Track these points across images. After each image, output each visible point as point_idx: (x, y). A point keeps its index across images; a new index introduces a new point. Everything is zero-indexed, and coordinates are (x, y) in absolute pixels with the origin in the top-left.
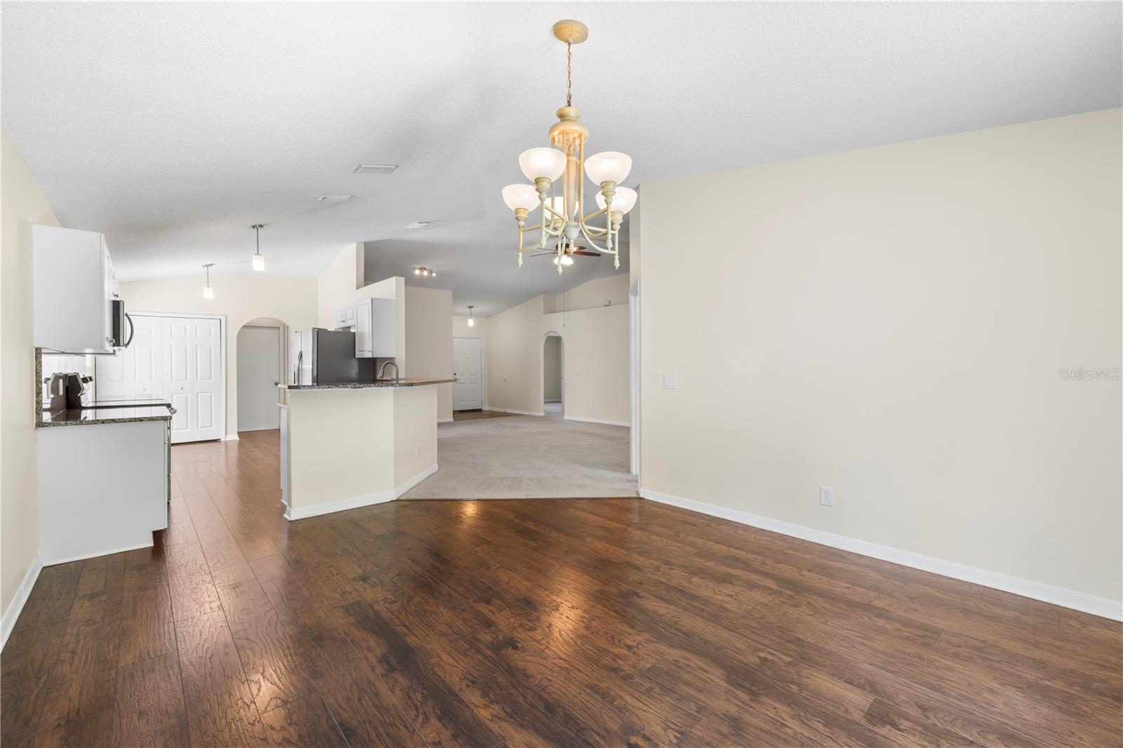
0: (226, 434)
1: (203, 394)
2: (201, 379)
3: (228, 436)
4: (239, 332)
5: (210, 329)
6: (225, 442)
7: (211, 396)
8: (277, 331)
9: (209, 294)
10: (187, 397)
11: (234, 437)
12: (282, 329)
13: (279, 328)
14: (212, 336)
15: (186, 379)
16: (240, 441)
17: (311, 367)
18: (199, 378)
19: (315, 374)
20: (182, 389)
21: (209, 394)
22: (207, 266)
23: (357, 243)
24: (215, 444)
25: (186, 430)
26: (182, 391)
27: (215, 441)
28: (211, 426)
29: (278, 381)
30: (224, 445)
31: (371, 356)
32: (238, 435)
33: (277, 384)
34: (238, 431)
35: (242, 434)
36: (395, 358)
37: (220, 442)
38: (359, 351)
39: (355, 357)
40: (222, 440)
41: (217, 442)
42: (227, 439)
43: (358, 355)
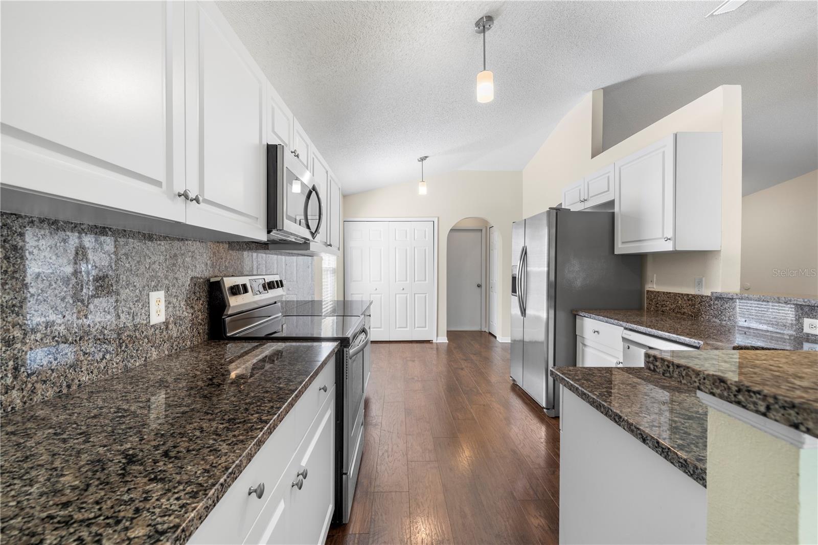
0: (437, 336)
1: (419, 295)
3: (438, 338)
4: (448, 235)
5: (425, 231)
6: (436, 343)
7: (425, 297)
8: (479, 234)
9: (423, 190)
10: (407, 297)
11: (443, 339)
12: (484, 231)
13: (481, 230)
14: (427, 239)
15: (406, 280)
16: (449, 344)
17: (546, 269)
18: (416, 280)
19: (552, 278)
20: (403, 289)
21: (424, 295)
22: (423, 159)
23: (594, 91)
24: (427, 345)
25: (406, 329)
26: (403, 292)
27: (428, 342)
28: (425, 327)
29: (480, 283)
30: (435, 347)
31: (671, 249)
32: (447, 337)
33: (479, 286)
34: (447, 331)
35: (451, 334)
36: (718, 252)
37: (432, 343)
38: (623, 243)
39: (615, 253)
40: (433, 341)
41: (430, 343)
42: (438, 342)
43: (621, 248)
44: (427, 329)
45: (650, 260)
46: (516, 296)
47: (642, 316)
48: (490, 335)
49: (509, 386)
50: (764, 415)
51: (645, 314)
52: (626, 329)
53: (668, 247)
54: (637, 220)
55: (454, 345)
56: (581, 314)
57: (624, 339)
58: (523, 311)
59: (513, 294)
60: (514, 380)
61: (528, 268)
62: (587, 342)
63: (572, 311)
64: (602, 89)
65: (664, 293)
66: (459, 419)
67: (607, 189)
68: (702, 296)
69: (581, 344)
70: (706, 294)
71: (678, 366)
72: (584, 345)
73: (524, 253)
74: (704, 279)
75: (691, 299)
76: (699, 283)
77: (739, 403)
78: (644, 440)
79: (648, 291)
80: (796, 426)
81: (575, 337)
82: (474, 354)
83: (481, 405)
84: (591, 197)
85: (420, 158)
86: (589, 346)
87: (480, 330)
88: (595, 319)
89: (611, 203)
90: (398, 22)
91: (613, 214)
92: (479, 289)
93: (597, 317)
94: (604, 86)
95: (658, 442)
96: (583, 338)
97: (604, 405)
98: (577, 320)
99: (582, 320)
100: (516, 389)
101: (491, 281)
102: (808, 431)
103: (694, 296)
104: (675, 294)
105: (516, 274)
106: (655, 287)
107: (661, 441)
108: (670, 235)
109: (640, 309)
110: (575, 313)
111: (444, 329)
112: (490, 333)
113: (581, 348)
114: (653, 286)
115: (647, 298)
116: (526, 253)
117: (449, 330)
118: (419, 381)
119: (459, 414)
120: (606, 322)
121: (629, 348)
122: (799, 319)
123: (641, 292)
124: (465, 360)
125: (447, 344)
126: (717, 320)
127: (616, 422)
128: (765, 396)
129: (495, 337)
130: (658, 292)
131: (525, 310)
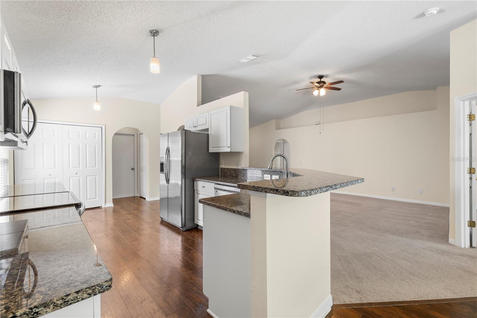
0: (105, 203)
1: (89, 177)
2: (89, 167)
3: (106, 204)
4: (113, 137)
5: (96, 134)
6: (105, 208)
7: (96, 178)
8: (132, 137)
9: (97, 107)
11: (110, 204)
12: (136, 136)
13: (134, 135)
14: (96, 139)
16: (114, 208)
18: (87, 166)
19: (184, 163)
20: (77, 173)
21: (95, 177)
22: (96, 87)
23: (198, 75)
24: (98, 210)
26: (77, 175)
27: (98, 208)
28: (96, 198)
29: (134, 168)
30: (104, 210)
31: (229, 151)
32: (113, 202)
33: (133, 169)
34: (113, 199)
35: (115, 201)
36: (243, 152)
37: (101, 208)
38: (212, 147)
39: (209, 152)
40: (102, 207)
41: (100, 208)
42: (106, 207)
43: (211, 150)
44: (97, 199)
45: (221, 155)
46: (164, 173)
47: (219, 178)
48: (141, 198)
49: (159, 222)
50: (261, 192)
51: (220, 177)
52: (215, 184)
53: (228, 150)
54: (218, 138)
55: (118, 207)
56: (197, 180)
57: (215, 188)
58: (168, 181)
59: (161, 172)
60: (162, 219)
61: (170, 159)
62: (200, 192)
63: (192, 179)
64: (201, 75)
65: (226, 168)
66: (135, 245)
67: (205, 123)
68: (239, 169)
69: (196, 194)
70: (239, 168)
71: (245, 185)
72: (198, 194)
73: (168, 150)
74: (239, 163)
75: (236, 170)
76: (238, 164)
77: (257, 191)
78: (234, 212)
79: (221, 168)
80: (266, 192)
81: (194, 190)
82: (134, 210)
83: (146, 235)
84: (199, 125)
85: (95, 86)
86: (200, 194)
87: (134, 196)
88: (203, 181)
89: (207, 130)
90: (104, 14)
91: (208, 134)
92: (133, 171)
93: (204, 180)
94: (202, 74)
95: (238, 211)
96: (198, 190)
97: (221, 206)
98: (195, 183)
99: (197, 182)
100: (164, 223)
101: (141, 166)
102: (268, 192)
103: (236, 169)
104: (230, 169)
105: (164, 162)
106: (223, 166)
107: (239, 210)
108: (229, 146)
109: (218, 176)
110: (194, 179)
111: (110, 197)
112: (141, 197)
113: (196, 195)
114: (222, 166)
115: (221, 171)
116: (169, 151)
117: (114, 198)
118: (101, 232)
119: (135, 243)
120: (208, 182)
121: (217, 192)
122: (263, 175)
123: (218, 168)
124: (129, 214)
125: (113, 207)
126: (243, 178)
127: (226, 210)
128: (261, 188)
129: (145, 199)
130: (224, 168)
131: (169, 180)
